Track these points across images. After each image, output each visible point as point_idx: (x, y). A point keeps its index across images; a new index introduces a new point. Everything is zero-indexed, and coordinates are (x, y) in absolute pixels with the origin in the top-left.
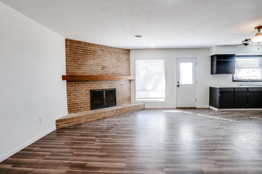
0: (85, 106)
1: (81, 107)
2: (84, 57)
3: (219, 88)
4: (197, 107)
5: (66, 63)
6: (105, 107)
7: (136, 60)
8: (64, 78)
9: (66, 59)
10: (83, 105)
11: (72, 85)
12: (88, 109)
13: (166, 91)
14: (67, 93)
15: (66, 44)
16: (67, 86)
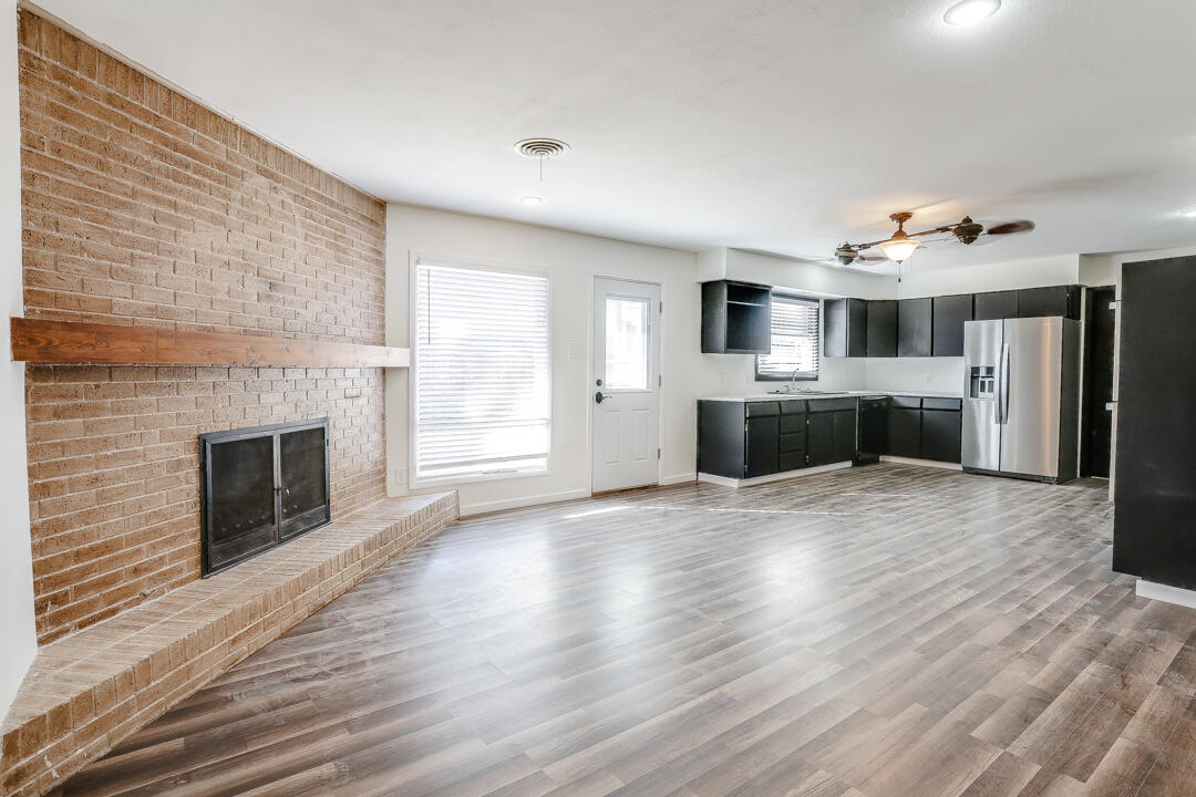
0: (166, 551)
1: (136, 571)
2: (160, 194)
3: (746, 403)
4: (660, 484)
5: (27, 216)
6: (281, 542)
7: (419, 267)
8: (32, 341)
9: (28, 178)
10: (153, 547)
11: (70, 403)
12: (185, 575)
13: (553, 423)
14: (32, 473)
15: (20, 51)
16: (33, 413)
